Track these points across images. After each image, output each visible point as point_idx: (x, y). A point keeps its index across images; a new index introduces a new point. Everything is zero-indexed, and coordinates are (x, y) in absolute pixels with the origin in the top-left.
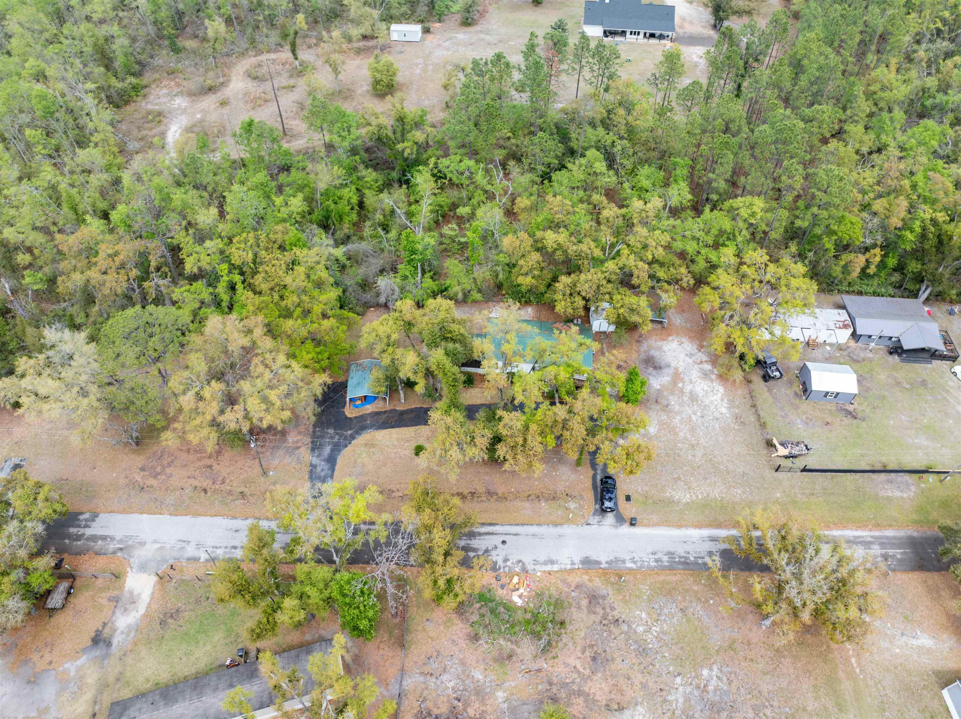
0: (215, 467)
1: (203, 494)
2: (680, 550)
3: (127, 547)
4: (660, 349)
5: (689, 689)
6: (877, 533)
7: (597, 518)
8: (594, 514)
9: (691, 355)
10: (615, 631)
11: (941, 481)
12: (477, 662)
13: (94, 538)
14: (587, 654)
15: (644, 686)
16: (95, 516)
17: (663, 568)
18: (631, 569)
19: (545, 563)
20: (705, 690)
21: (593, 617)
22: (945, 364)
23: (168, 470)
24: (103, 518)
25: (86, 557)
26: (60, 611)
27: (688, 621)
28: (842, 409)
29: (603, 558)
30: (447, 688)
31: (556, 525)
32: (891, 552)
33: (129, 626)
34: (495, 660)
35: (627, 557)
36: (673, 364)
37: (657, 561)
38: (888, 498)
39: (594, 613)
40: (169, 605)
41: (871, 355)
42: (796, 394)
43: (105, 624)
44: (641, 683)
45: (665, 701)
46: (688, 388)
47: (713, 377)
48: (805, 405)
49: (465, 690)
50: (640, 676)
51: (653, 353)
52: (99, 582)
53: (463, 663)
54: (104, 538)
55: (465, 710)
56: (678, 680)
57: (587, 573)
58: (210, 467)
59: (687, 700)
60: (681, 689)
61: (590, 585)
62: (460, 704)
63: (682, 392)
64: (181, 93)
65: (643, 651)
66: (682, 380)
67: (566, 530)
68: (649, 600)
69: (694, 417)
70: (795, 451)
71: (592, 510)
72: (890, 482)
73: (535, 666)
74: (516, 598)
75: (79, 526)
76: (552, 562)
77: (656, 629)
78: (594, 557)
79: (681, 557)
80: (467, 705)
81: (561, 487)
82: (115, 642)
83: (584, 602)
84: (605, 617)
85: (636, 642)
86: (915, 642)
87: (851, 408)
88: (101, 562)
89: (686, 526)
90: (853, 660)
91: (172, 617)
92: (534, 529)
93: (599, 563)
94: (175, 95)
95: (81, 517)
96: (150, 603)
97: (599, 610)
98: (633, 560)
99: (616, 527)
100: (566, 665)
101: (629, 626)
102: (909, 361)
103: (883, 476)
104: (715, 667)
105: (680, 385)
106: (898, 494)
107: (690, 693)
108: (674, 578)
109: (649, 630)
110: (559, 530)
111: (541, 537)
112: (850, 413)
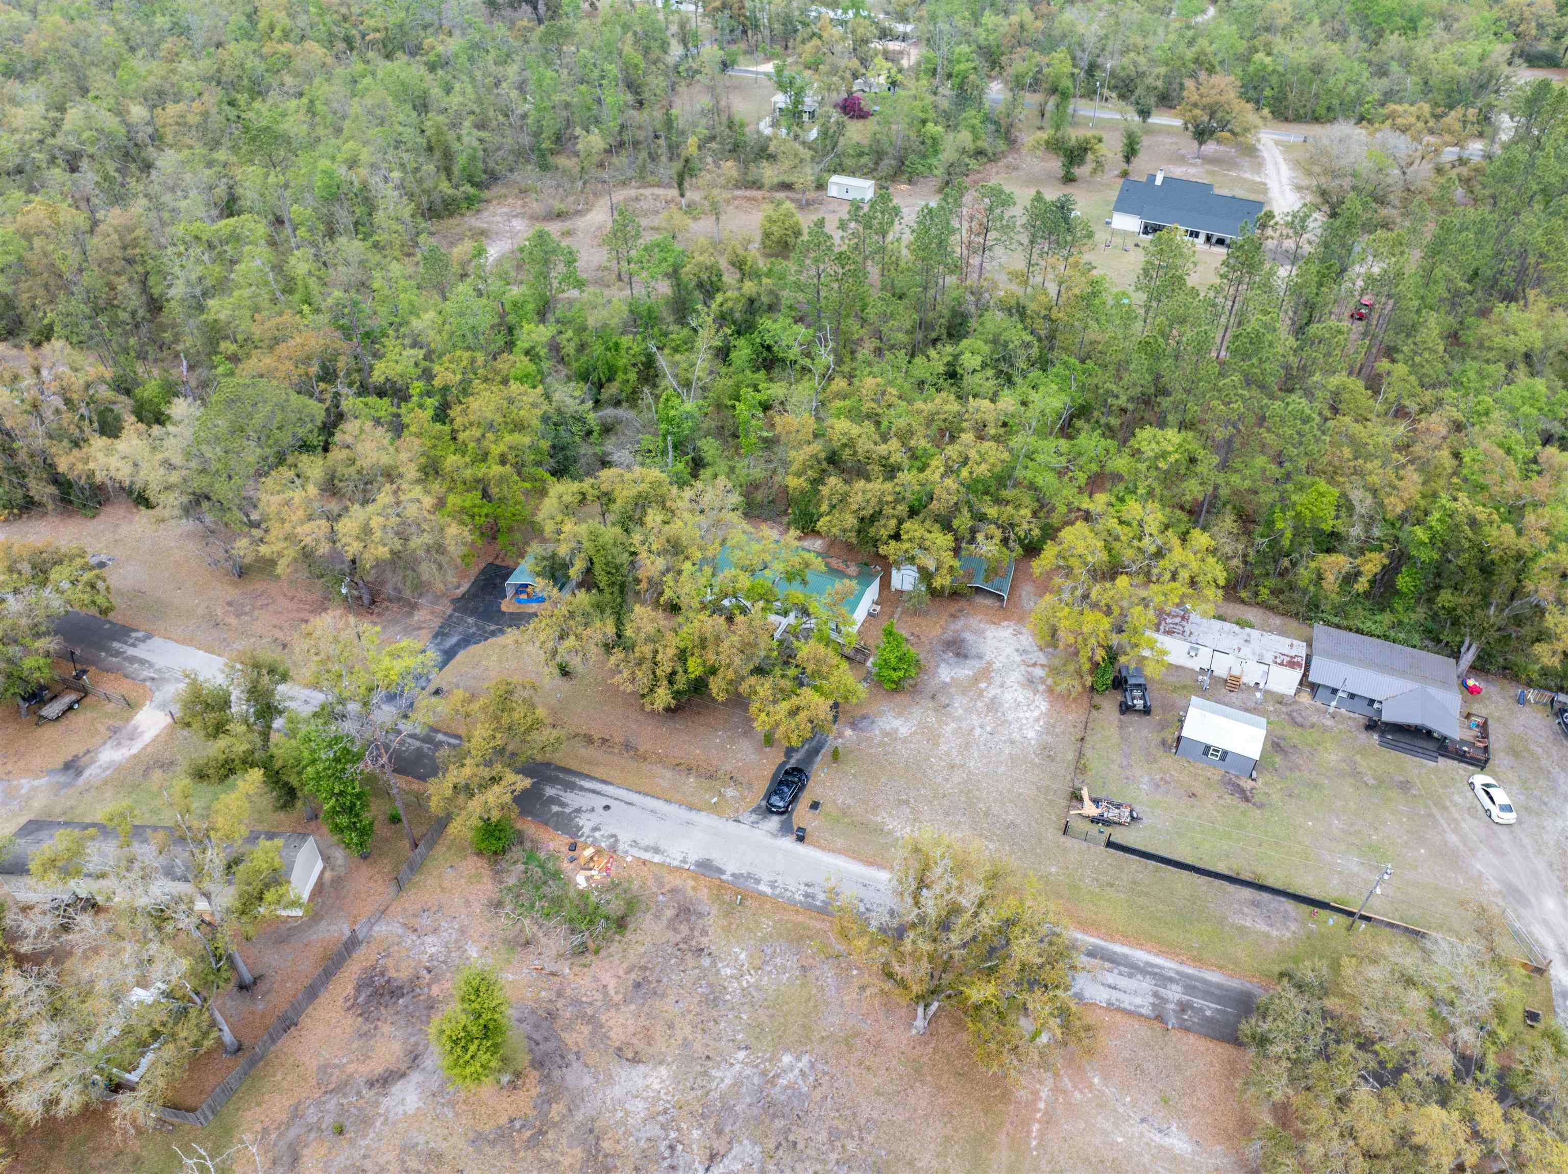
0: (312, 622)
1: (280, 649)
2: (851, 894)
5: (748, 1071)
6: (1190, 971)
7: (754, 817)
8: (753, 811)
9: (1024, 652)
10: (691, 962)
11: (1349, 929)
12: (482, 935)
13: (132, 660)
14: (633, 976)
15: (686, 1044)
16: (149, 636)
17: (811, 908)
18: (762, 894)
19: (646, 849)
20: (772, 1082)
21: (670, 934)
22: (1463, 769)
23: (257, 613)
25: (112, 677)
26: (50, 723)
27: (803, 985)
28: (1230, 782)
29: (732, 868)
30: (425, 952)
31: (692, 808)
32: (1198, 1002)
33: (111, 764)
34: (505, 941)
35: (766, 877)
36: (989, 657)
38: (1241, 929)
39: (675, 930)
40: (167, 754)
41: (1329, 722)
42: (1163, 743)
43: (88, 752)
44: (685, 1039)
45: (706, 1073)
46: (993, 692)
48: (1169, 762)
49: (445, 962)
50: (688, 1030)
51: (967, 636)
52: (110, 707)
53: (463, 931)
54: (142, 662)
56: (741, 1055)
57: (695, 879)
58: (306, 621)
59: (737, 1083)
60: (738, 1067)
61: (690, 893)
63: (981, 695)
64: (521, 215)
65: (713, 1000)
66: (990, 680)
67: (703, 818)
68: (763, 940)
69: (978, 731)
70: (1112, 814)
71: (754, 805)
72: (1255, 904)
73: (551, 967)
74: (580, 879)
75: (125, 643)
76: (657, 850)
77: (749, 979)
78: (718, 862)
79: (846, 902)
81: (729, 766)
82: (86, 774)
83: (670, 913)
84: (686, 940)
85: (710, 985)
86: (1158, 1138)
87: (1247, 784)
88: (123, 686)
89: (879, 866)
91: (162, 766)
92: (658, 804)
93: (722, 872)
95: (134, 635)
96: (148, 745)
97: (684, 929)
99: (775, 835)
100: (596, 979)
101: (714, 962)
102: (1395, 748)
103: (1247, 893)
104: (805, 1059)
106: (1265, 928)
107: (748, 1077)
108: (818, 925)
109: (738, 978)
110: (692, 816)
111: (662, 817)
112: (1242, 791)
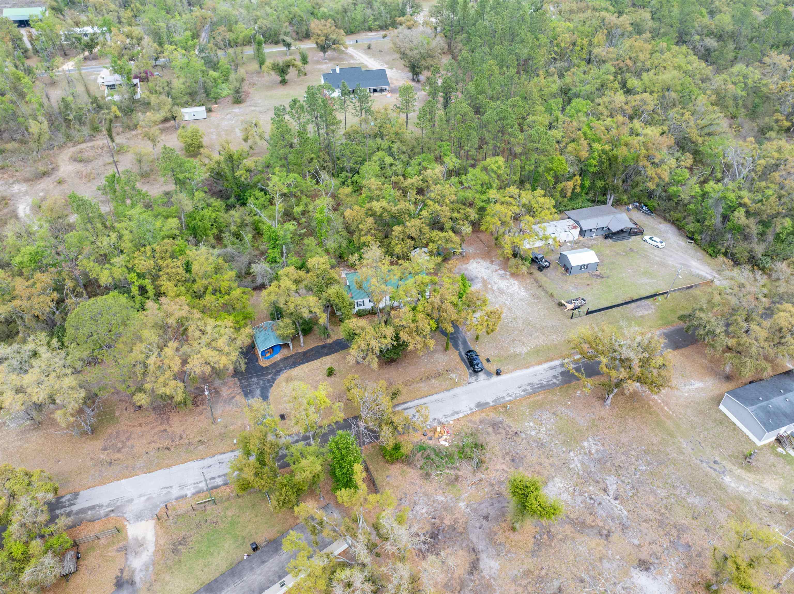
0: (169, 429)
1: (167, 451)
2: (535, 381)
3: (118, 507)
4: (466, 269)
5: (580, 457)
7: (474, 378)
8: (471, 376)
9: (488, 268)
10: (519, 440)
11: (666, 299)
12: (436, 490)
13: (83, 511)
14: (507, 459)
15: (552, 465)
16: (76, 495)
17: (530, 394)
18: (510, 401)
19: (453, 415)
20: (590, 454)
21: (499, 436)
22: (638, 238)
23: (128, 443)
24: (84, 494)
25: (82, 527)
26: (74, 575)
27: (561, 418)
28: (593, 275)
29: (489, 400)
30: (422, 514)
31: (448, 390)
33: (145, 564)
34: (447, 485)
35: (504, 395)
36: (479, 275)
37: (524, 391)
38: (641, 316)
39: (499, 433)
40: (174, 537)
41: (595, 242)
42: (562, 274)
43: (122, 571)
44: (550, 464)
45: (569, 469)
46: (495, 287)
47: (508, 277)
48: (570, 278)
49: (435, 510)
50: (547, 460)
51: (464, 272)
52: (103, 541)
54: (92, 508)
55: (442, 522)
56: (571, 454)
57: (483, 412)
58: (165, 430)
59: (583, 464)
60: (575, 458)
61: (488, 418)
62: (437, 520)
63: (492, 289)
64: (18, 181)
65: (541, 445)
66: (489, 283)
67: (457, 390)
68: (531, 414)
69: (507, 302)
70: (577, 304)
71: (468, 374)
72: (638, 307)
73: (476, 479)
74: (443, 443)
76: (457, 413)
77: (543, 430)
78: (482, 401)
79: (537, 384)
80: (442, 519)
81: (440, 367)
82: (137, 579)
83: (490, 430)
84: (507, 434)
85: (535, 441)
86: (693, 387)
87: (598, 273)
88: (97, 527)
89: (532, 366)
90: (666, 408)
91: (181, 544)
92: (435, 397)
93: (488, 403)
94: (13, 183)
95: (64, 500)
96: (156, 541)
97: (501, 430)
98: (509, 395)
99: (488, 379)
100: (497, 470)
101: (525, 434)
102: (618, 240)
103: (633, 305)
104: (590, 439)
105: (489, 286)
106: (646, 313)
107: (583, 459)
108: (540, 397)
109: (539, 432)
110: (452, 392)
111: (443, 400)
112: (599, 276)
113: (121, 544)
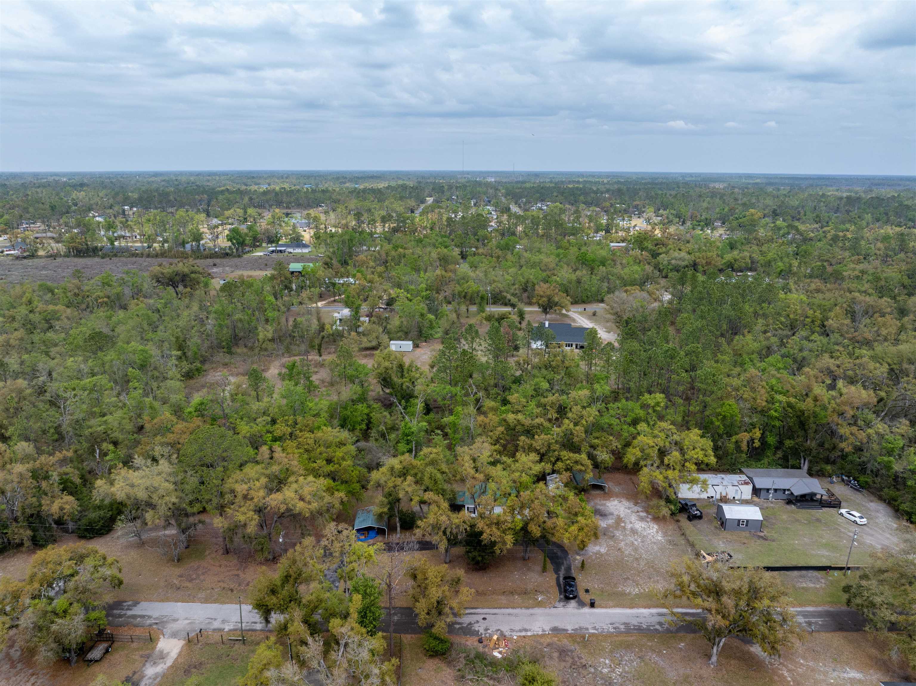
0: (242, 576)
1: (229, 592)
2: (635, 622)
3: (163, 622)
4: (603, 505)
6: (799, 609)
7: (562, 604)
8: (559, 601)
9: (629, 508)
10: (584, 672)
11: (844, 575)
13: (134, 617)
16: (136, 603)
17: (621, 633)
18: (593, 634)
19: (520, 631)
21: (563, 664)
22: (832, 511)
23: (202, 577)
24: (144, 605)
25: (126, 628)
26: (96, 664)
27: (646, 664)
28: (755, 535)
29: (570, 628)
31: (527, 608)
32: (813, 620)
33: (156, 675)
35: (590, 627)
36: (616, 513)
37: (615, 628)
38: (803, 588)
39: (564, 661)
40: (194, 660)
41: (772, 505)
42: (716, 527)
43: (135, 673)
46: (629, 526)
47: (648, 520)
48: (725, 534)
51: (599, 507)
52: (134, 645)
54: (142, 617)
57: (556, 637)
58: (238, 575)
61: (559, 644)
63: (624, 528)
66: (624, 522)
67: (536, 611)
68: (611, 652)
70: (720, 558)
71: (558, 599)
72: (801, 575)
74: (496, 654)
75: (122, 609)
76: (526, 630)
77: (619, 670)
78: (561, 626)
79: (634, 626)
81: (530, 587)
83: (556, 655)
84: (574, 663)
85: (603, 679)
86: (845, 675)
87: (762, 534)
88: (138, 632)
89: (638, 606)
91: (195, 667)
92: (510, 611)
93: (567, 630)
95: (125, 604)
96: (177, 658)
97: (568, 659)
98: (594, 628)
99: (578, 609)
101: (595, 668)
102: (804, 508)
103: (796, 573)
105: (623, 525)
106: (812, 585)
108: (632, 639)
109: (613, 671)
110: (531, 611)
111: (516, 615)
112: (762, 537)
113: (147, 652)
